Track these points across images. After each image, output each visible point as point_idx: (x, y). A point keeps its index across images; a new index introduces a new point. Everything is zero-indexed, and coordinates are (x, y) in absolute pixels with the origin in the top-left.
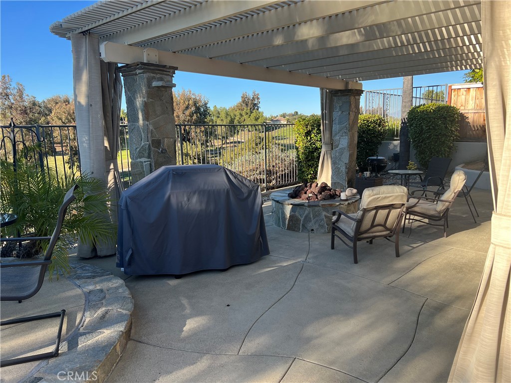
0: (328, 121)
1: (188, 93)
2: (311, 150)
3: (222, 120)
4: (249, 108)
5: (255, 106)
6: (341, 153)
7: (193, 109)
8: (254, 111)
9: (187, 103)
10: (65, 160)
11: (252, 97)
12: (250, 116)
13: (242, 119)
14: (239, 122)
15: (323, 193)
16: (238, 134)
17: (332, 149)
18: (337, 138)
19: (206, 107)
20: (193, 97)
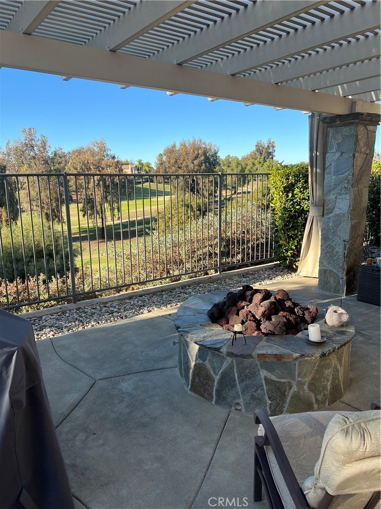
0: (320, 169)
1: (199, 141)
2: (293, 213)
3: (232, 170)
4: (262, 157)
5: (270, 155)
6: (337, 224)
7: (202, 158)
8: (268, 160)
9: (196, 153)
10: (79, 208)
11: (266, 145)
12: (263, 165)
13: (255, 168)
14: (250, 171)
15: (274, 318)
16: (248, 184)
17: (323, 216)
18: (332, 197)
19: (216, 156)
20: (203, 146)
